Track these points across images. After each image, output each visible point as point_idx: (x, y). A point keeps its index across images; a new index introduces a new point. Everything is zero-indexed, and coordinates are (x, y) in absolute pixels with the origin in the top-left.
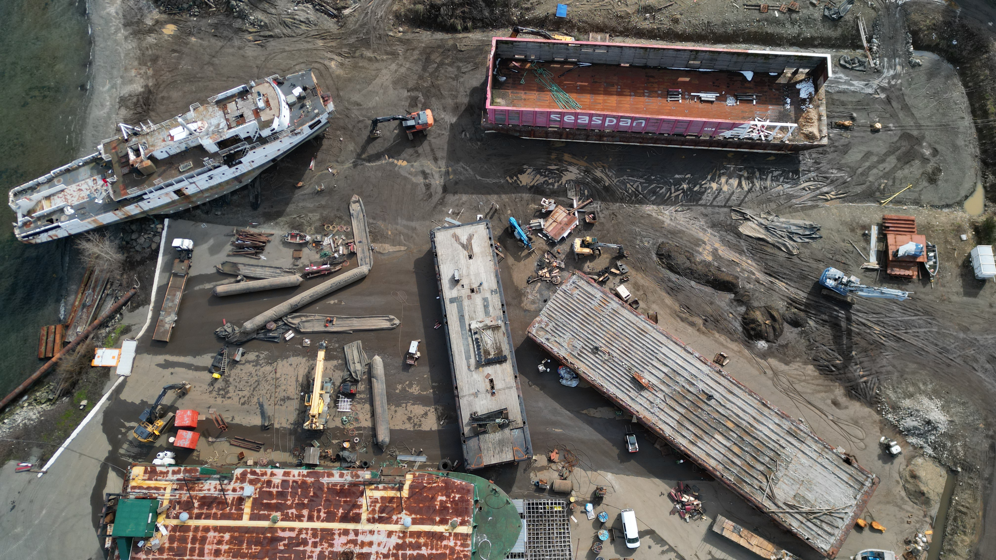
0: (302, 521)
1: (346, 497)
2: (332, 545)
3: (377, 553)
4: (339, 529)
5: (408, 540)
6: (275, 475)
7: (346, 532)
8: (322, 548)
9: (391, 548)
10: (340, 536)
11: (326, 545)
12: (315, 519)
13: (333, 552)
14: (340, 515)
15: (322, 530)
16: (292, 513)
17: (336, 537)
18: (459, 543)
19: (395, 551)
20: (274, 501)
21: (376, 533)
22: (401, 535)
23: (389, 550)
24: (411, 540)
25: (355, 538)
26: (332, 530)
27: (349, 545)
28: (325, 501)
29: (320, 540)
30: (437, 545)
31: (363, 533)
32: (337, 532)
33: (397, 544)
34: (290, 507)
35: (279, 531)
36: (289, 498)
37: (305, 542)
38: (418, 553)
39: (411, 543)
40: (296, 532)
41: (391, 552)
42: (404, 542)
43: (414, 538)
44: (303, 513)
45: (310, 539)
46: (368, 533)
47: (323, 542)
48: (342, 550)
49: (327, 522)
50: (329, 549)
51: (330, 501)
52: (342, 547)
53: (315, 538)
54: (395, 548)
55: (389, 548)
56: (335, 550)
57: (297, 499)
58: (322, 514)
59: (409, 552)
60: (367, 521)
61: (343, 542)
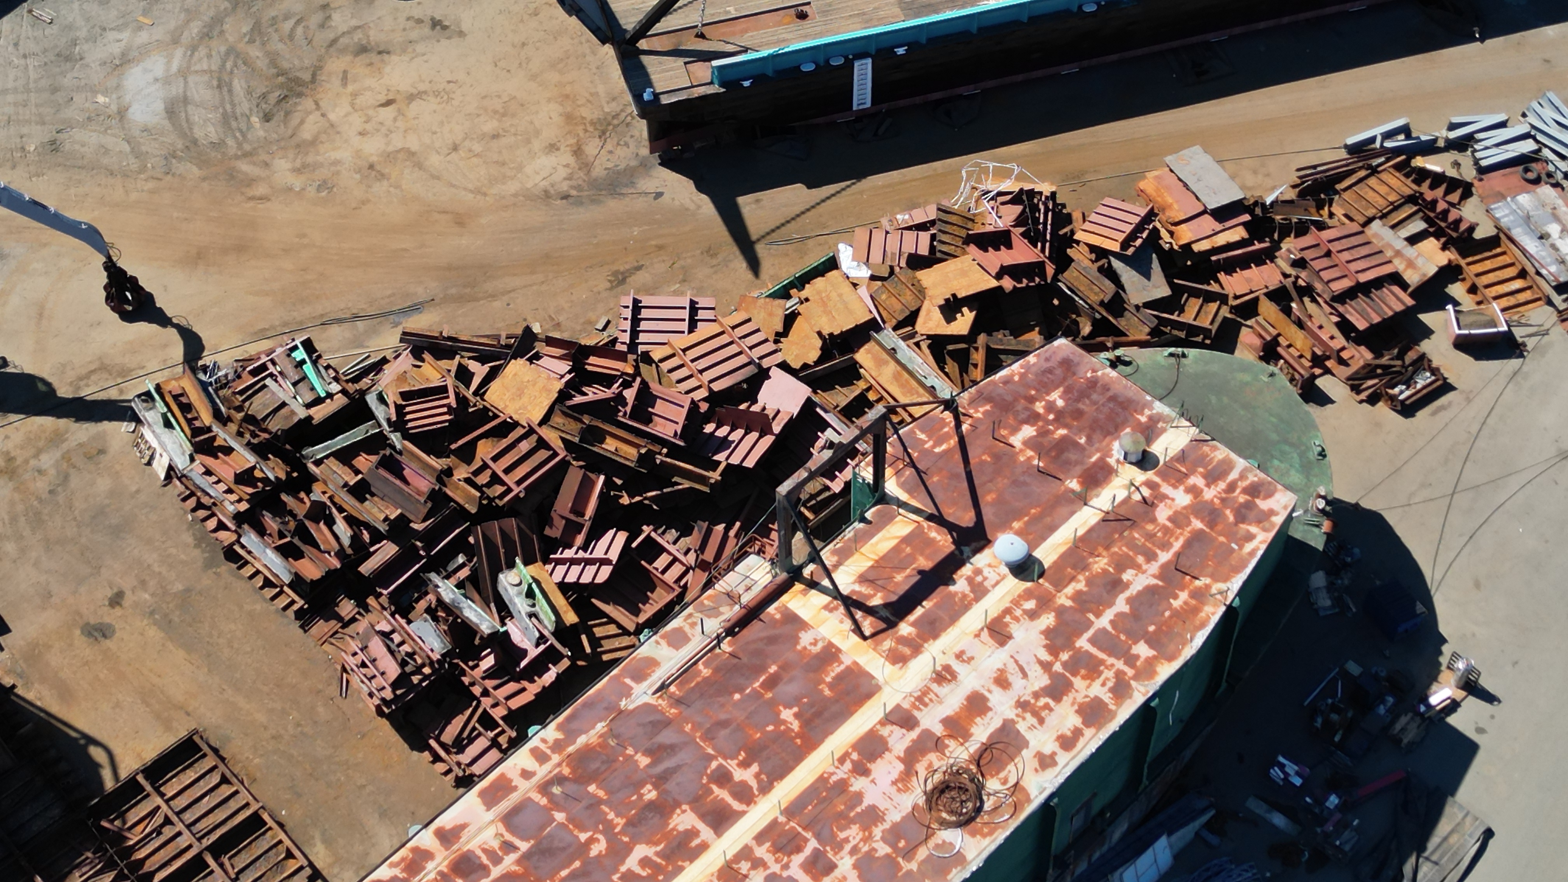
0: (704, 847)
1: (761, 670)
2: (873, 816)
3: (1023, 705)
4: (842, 760)
5: (1063, 599)
6: (463, 827)
7: (870, 748)
8: (854, 851)
9: (1045, 656)
10: (866, 772)
11: (853, 833)
12: (736, 805)
13: (895, 826)
14: (796, 725)
15: (794, 809)
16: (645, 862)
17: (858, 784)
18: (1197, 480)
19: (1065, 656)
21: (956, 666)
22: (1030, 605)
23: (1046, 666)
24: (1069, 590)
25: (914, 734)
26: (822, 779)
27: (921, 768)
28: (711, 734)
29: (817, 836)
30: (1150, 536)
31: (922, 699)
32: (843, 772)
33: (1047, 633)
34: (618, 852)
36: (583, 837)
38: (1129, 601)
39: (1077, 596)
41: (1058, 667)
42: (1060, 612)
43: (1073, 579)
44: (681, 828)
45: (786, 867)
46: (934, 687)
47: (834, 836)
48: (916, 796)
49: (781, 776)
50: (877, 832)
51: (724, 724)
52: (906, 789)
53: (799, 850)
54: (1053, 650)
55: (1041, 663)
56: (894, 816)
57: (611, 816)
58: (739, 775)
59: (1104, 621)
60: (894, 663)
61: (895, 775)
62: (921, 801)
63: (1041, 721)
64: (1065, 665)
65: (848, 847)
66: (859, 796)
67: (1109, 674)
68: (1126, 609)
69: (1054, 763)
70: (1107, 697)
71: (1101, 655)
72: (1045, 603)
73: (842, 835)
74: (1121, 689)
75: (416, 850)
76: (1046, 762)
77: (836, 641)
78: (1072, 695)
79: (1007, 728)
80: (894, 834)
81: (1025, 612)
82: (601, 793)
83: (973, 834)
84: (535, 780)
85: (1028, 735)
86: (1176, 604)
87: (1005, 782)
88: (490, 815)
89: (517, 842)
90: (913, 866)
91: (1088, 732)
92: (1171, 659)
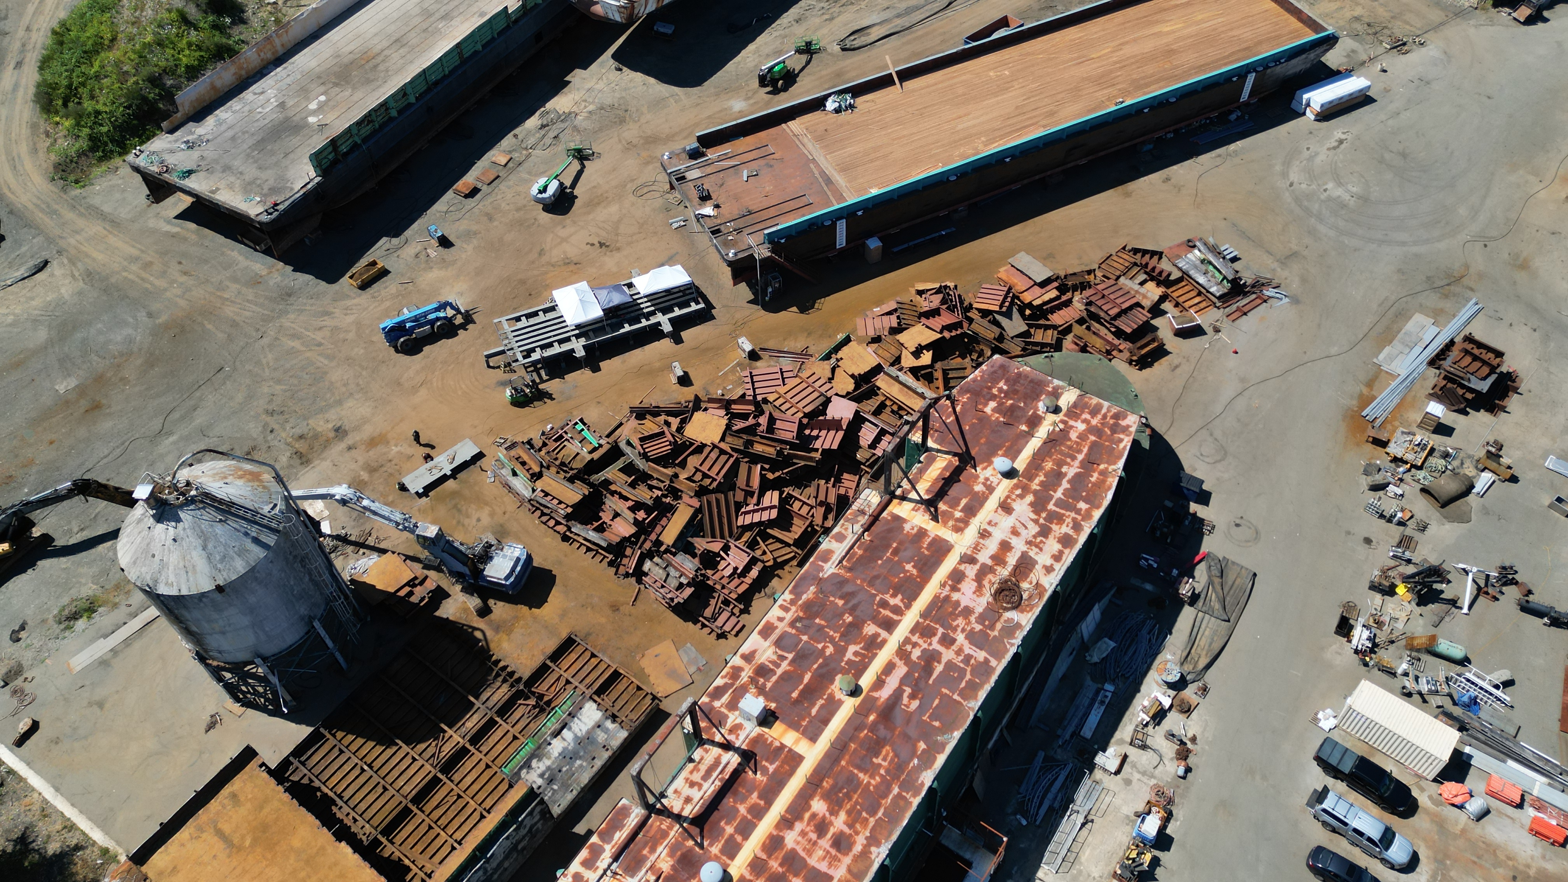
0: (884, 641)
1: (889, 546)
2: (967, 612)
3: (1029, 543)
4: (943, 586)
5: (1035, 485)
6: (754, 652)
7: (957, 577)
8: (963, 630)
9: (1034, 517)
10: (959, 590)
11: (960, 622)
12: (895, 617)
13: (981, 614)
14: (915, 572)
15: (925, 614)
16: (856, 654)
17: (955, 596)
18: (1086, 416)
19: (1044, 515)
20: (807, 678)
21: (990, 529)
22: (1019, 492)
23: (1036, 522)
24: (1037, 481)
25: (977, 567)
26: (936, 597)
27: (986, 583)
28: (871, 583)
29: (942, 626)
30: (1070, 448)
31: (977, 548)
32: (946, 592)
33: (1031, 504)
34: (841, 651)
35: (875, 694)
36: (820, 646)
37: (931, 658)
38: (1069, 482)
39: (1042, 484)
40: (899, 663)
41: (1042, 521)
42: (1035, 493)
43: (1037, 475)
44: (870, 633)
45: (930, 644)
46: (981, 541)
47: (951, 625)
48: (986, 598)
49: (915, 599)
50: (973, 619)
51: (876, 577)
52: (981, 595)
53: (935, 635)
54: (1037, 512)
55: (1032, 520)
56: (979, 610)
57: (831, 633)
58: (892, 601)
59: (1059, 494)
60: (957, 532)
61: (973, 589)
62: (991, 599)
63: (1041, 549)
64: (1045, 519)
65: (959, 629)
66: (958, 603)
67: (1069, 520)
68: (1068, 486)
69: (1054, 570)
70: (1071, 532)
71: (1063, 512)
72: (1026, 490)
73: (955, 624)
74: (1077, 527)
75: (733, 667)
76: (1049, 570)
77: (923, 526)
78: (1053, 534)
79: (1024, 556)
80: (981, 619)
81: (1017, 496)
82: (823, 622)
83: (1022, 612)
84: (786, 621)
85: (1036, 558)
86: (1093, 479)
87: (1031, 583)
88: (767, 643)
89: (786, 655)
90: (996, 633)
91: (1067, 551)
92: (1098, 507)
